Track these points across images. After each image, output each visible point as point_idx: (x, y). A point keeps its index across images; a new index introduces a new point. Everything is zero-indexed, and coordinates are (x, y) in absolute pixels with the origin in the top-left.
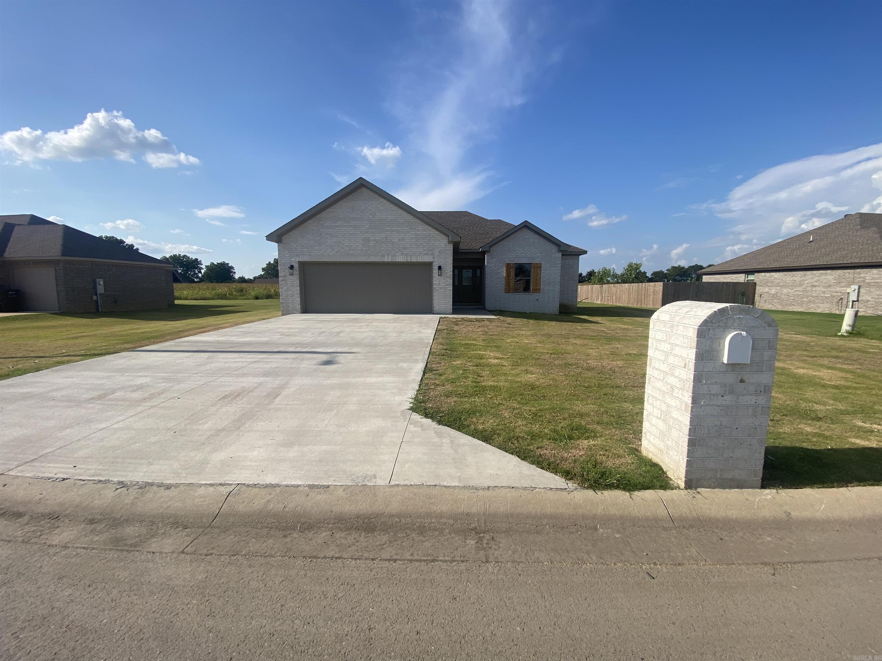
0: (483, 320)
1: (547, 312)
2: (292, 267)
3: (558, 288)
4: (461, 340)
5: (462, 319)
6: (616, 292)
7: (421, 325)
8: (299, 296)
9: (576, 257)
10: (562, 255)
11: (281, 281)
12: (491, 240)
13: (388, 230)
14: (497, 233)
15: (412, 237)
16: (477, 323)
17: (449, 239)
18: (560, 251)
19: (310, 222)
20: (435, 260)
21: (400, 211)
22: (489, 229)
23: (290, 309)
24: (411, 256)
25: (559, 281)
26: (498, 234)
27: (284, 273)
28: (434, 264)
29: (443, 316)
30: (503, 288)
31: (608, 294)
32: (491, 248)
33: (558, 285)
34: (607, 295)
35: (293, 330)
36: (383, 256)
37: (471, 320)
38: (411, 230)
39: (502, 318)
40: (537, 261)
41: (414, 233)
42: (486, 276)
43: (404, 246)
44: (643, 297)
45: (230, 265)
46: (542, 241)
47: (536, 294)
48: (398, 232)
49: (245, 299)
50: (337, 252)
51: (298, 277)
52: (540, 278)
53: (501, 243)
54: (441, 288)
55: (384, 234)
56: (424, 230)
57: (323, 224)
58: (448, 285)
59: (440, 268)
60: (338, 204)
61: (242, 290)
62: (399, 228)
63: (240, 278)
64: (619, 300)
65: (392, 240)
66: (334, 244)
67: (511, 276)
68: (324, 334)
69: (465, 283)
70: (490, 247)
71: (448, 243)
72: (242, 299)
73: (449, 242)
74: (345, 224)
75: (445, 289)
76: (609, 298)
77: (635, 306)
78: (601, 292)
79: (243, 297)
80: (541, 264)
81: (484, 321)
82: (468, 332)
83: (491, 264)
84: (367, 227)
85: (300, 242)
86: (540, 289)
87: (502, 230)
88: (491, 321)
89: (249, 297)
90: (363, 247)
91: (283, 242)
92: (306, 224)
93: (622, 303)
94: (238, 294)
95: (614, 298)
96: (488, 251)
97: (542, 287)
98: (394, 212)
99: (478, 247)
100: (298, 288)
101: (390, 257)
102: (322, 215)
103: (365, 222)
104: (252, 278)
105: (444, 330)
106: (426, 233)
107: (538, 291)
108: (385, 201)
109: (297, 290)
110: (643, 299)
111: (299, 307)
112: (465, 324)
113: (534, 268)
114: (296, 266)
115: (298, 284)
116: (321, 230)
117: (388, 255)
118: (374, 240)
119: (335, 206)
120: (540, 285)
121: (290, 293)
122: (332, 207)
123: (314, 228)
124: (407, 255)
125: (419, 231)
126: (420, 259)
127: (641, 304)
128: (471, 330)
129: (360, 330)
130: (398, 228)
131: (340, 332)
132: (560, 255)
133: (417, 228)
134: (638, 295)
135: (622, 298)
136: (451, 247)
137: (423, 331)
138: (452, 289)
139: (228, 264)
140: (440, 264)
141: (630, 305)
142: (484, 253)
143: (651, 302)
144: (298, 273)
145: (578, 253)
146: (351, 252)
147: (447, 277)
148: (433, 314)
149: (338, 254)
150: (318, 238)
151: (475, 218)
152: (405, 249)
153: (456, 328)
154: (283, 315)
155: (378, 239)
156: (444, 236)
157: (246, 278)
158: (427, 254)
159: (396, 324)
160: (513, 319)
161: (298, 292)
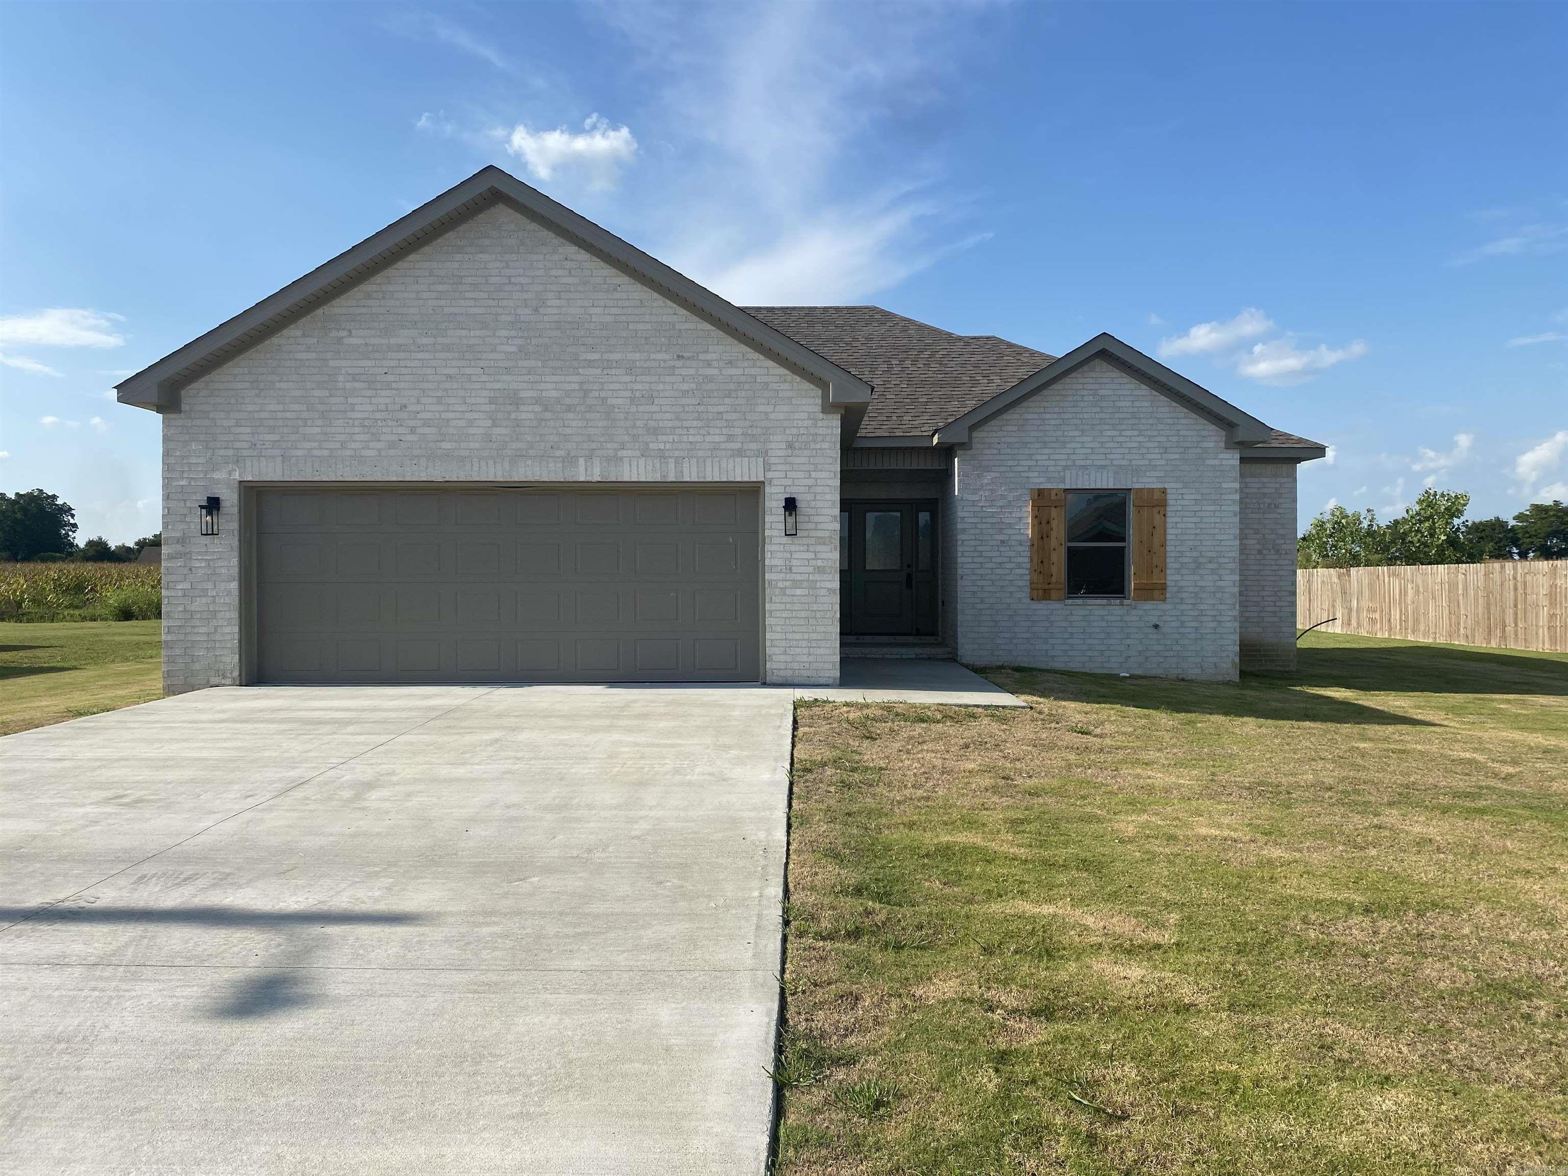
0: (969, 714)
1: (1193, 672)
2: (213, 505)
3: (1230, 581)
4: (911, 825)
5: (888, 708)
6: (1403, 592)
7: (725, 740)
8: (235, 615)
9: (1285, 468)
10: (1243, 460)
11: (171, 557)
12: (971, 404)
13: (590, 363)
14: (991, 381)
15: (685, 387)
16: (948, 728)
17: (825, 397)
18: (1232, 444)
19: (293, 332)
20: (769, 475)
21: (638, 292)
22: (963, 365)
23: (197, 666)
24: (678, 461)
25: (1235, 554)
26: (995, 385)
27: (183, 526)
28: (768, 489)
29: (807, 694)
30: (1024, 583)
31: (1371, 599)
32: (975, 434)
33: (1232, 572)
34: (1365, 603)
35: (171, 775)
36: (570, 460)
37: (921, 717)
38: (679, 363)
39: (1045, 704)
40: (1148, 481)
41: (692, 371)
42: (960, 537)
43: (652, 424)
44: (1510, 612)
45: (59, 502)
46: (1165, 407)
47: (1148, 605)
48: (630, 370)
49: (84, 619)
50: (392, 445)
51: (235, 542)
52: (1164, 545)
53: (1013, 416)
54: (796, 584)
55: (576, 378)
56: (730, 363)
57: (339, 340)
58: (820, 570)
59: (791, 505)
60: (400, 264)
61: (79, 587)
62: (637, 356)
63: (90, 543)
64: (1416, 621)
65: (604, 400)
66: (378, 415)
67: (1053, 534)
68: (299, 794)
69: (873, 563)
70: (973, 428)
71: (824, 411)
72: (73, 619)
73: (828, 408)
74: (425, 341)
75: (812, 585)
76: (1377, 615)
77: (1480, 644)
78: (1344, 592)
79: (77, 612)
80: (1164, 491)
81: (973, 716)
82: (927, 776)
83: (975, 491)
84: (512, 349)
85: (250, 408)
86: (1163, 588)
87: (1010, 371)
88: (1003, 720)
89: (99, 610)
90: (494, 425)
91: (184, 407)
92: (275, 340)
93: (1426, 634)
94: (65, 600)
95: (1396, 615)
96: (965, 446)
97: (1172, 578)
98: (617, 295)
99: (927, 430)
100: (234, 585)
101: (597, 462)
102: (340, 307)
103: (504, 333)
104: (131, 544)
105: (824, 764)
106: (738, 372)
107: (1156, 593)
108: (583, 256)
109: (229, 593)
110: (1509, 620)
111: (231, 660)
112: (905, 734)
113: (1139, 508)
114: (230, 499)
115: (235, 571)
116: (332, 363)
117: (589, 457)
118: (537, 401)
119: (390, 272)
120: (1163, 570)
121: (198, 604)
122: (378, 278)
123: (304, 356)
124: (662, 456)
125: (709, 364)
126: (714, 473)
127: (1504, 637)
128: (938, 763)
129: (461, 771)
130: (630, 356)
131: (370, 786)
132: (1232, 459)
133: (701, 357)
134: (1488, 604)
135: (1426, 614)
136: (833, 426)
137: (737, 772)
138: (836, 585)
139: (54, 497)
140: (792, 492)
141: (1459, 642)
142: (947, 452)
143: (1543, 633)
144: (235, 526)
145: (1293, 454)
146: (446, 445)
147: (821, 541)
148: (765, 685)
149: (392, 452)
150: (317, 393)
151: (905, 329)
152: (655, 432)
153: (871, 754)
154: (171, 690)
155: (554, 394)
156: (806, 385)
157: (113, 544)
158: (740, 453)
159: (616, 736)
160: (1088, 707)
161: (234, 599)
